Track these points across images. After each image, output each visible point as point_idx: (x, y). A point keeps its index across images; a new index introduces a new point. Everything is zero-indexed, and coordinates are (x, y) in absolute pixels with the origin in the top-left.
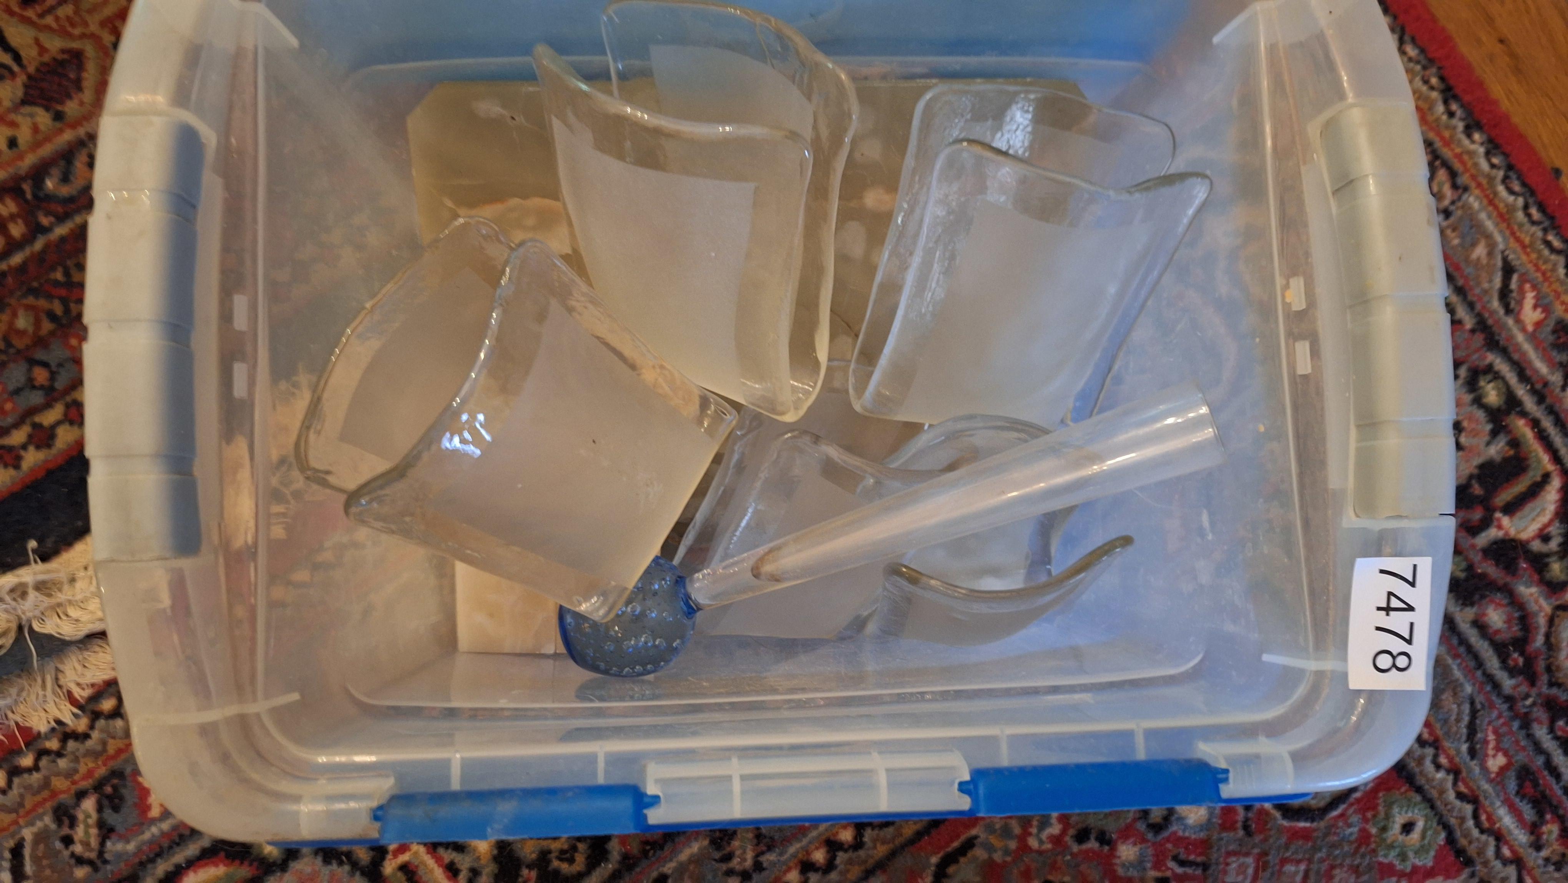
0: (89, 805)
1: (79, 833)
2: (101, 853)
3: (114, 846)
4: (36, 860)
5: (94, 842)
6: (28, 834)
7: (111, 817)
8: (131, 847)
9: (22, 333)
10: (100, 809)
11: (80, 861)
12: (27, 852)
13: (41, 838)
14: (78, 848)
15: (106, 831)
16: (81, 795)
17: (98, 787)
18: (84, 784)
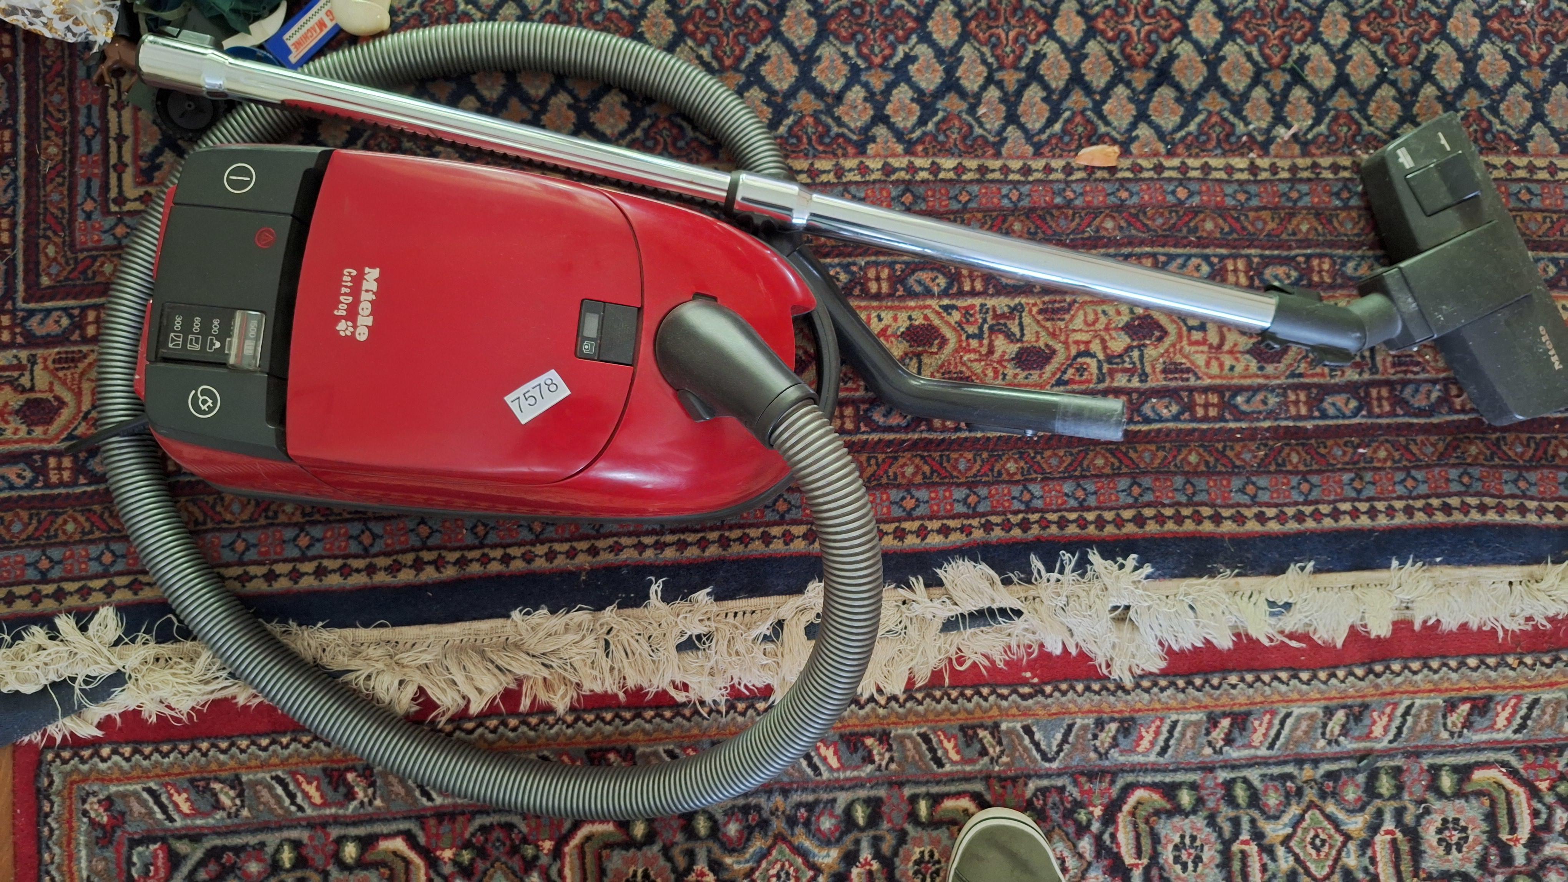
0: (1114, 726)
1: (1102, 736)
2: (1107, 753)
3: (1114, 753)
4: (1077, 737)
5: (1106, 745)
6: (1079, 722)
7: (1120, 738)
8: (1122, 759)
9: (1190, 463)
10: (1118, 731)
11: (1096, 750)
12: (1075, 730)
13: (1085, 728)
14: (1098, 743)
15: (1115, 744)
16: (1113, 720)
17: (1122, 721)
18: (1116, 715)
